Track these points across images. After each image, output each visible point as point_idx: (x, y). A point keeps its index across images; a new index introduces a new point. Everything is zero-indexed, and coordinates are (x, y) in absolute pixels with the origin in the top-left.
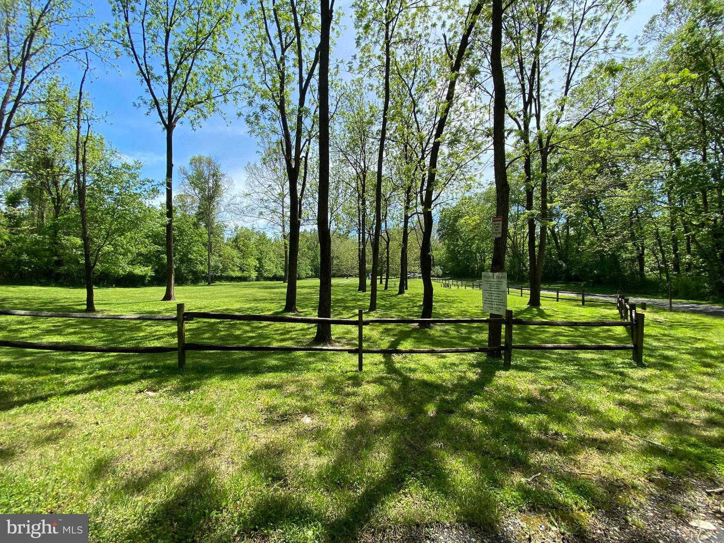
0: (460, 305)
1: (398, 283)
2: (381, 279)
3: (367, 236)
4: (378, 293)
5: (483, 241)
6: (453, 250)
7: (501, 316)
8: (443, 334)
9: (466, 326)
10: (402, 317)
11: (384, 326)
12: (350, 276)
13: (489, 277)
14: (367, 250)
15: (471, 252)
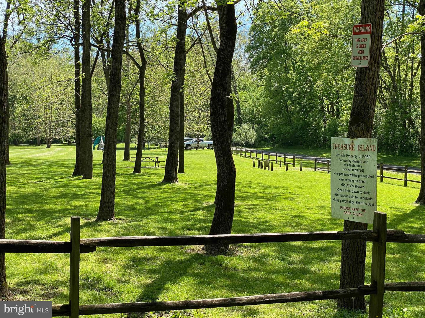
0: (288, 204)
1: (163, 159)
2: (127, 150)
3: (94, 52)
4: (119, 180)
5: (336, 74)
6: (278, 91)
7: (365, 226)
8: (254, 265)
9: (299, 248)
10: (171, 232)
11: (133, 252)
12: (56, 142)
13: (344, 147)
14: (94, 84)
15: (313, 95)
